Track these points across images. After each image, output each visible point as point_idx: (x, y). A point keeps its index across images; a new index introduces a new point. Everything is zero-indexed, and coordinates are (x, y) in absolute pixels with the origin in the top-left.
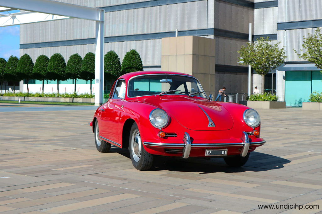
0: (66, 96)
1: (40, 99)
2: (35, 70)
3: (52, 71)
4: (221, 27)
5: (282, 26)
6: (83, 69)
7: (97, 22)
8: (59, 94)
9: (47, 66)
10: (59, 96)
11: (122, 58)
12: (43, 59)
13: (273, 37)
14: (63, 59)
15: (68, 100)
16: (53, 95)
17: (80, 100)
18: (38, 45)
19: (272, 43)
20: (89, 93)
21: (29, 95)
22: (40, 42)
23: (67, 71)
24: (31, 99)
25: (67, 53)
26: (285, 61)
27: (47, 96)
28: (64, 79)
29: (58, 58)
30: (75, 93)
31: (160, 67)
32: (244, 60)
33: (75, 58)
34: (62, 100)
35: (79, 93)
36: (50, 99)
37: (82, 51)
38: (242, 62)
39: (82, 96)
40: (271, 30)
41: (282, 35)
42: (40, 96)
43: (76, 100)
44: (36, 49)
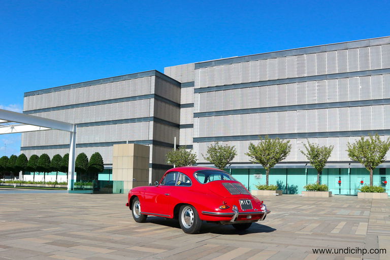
0: (50, 183)
1: (31, 185)
2: (28, 165)
3: (41, 166)
4: (158, 139)
5: (196, 140)
6: (62, 164)
7: (71, 133)
8: (45, 182)
9: (37, 162)
10: (45, 183)
11: (89, 158)
12: (34, 157)
13: (191, 147)
14: (49, 158)
15: (51, 186)
16: (41, 183)
17: (59, 186)
18: (34, 148)
19: (188, 150)
20: (66, 182)
21: (23, 182)
22: (35, 146)
23: (51, 165)
24: (24, 185)
25: (51, 154)
26: (197, 162)
27: (36, 183)
28: (48, 172)
29: (45, 157)
30: (56, 182)
31: (112, 164)
32: (170, 161)
33: (57, 157)
34: (47, 186)
35: (59, 182)
36: (38, 185)
37: (62, 153)
38: (169, 162)
39: (61, 184)
40: (190, 143)
41: (196, 146)
42: (32, 183)
43: (57, 186)
44: (32, 151)
